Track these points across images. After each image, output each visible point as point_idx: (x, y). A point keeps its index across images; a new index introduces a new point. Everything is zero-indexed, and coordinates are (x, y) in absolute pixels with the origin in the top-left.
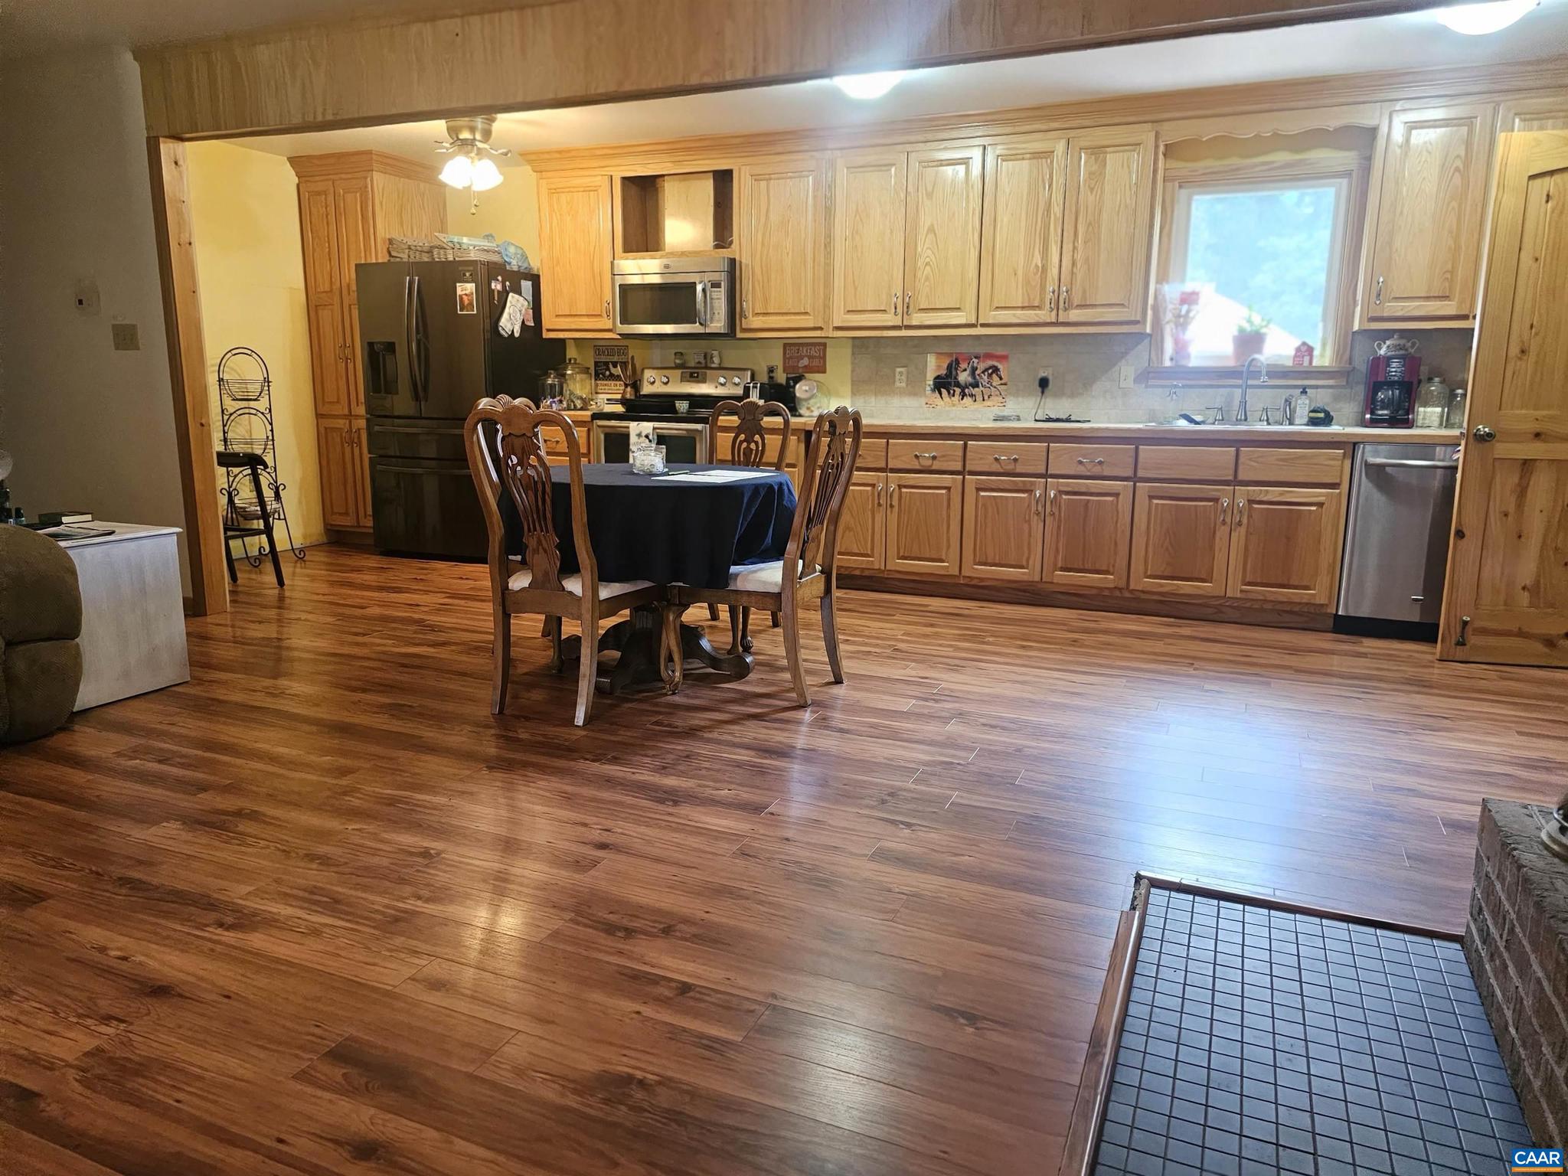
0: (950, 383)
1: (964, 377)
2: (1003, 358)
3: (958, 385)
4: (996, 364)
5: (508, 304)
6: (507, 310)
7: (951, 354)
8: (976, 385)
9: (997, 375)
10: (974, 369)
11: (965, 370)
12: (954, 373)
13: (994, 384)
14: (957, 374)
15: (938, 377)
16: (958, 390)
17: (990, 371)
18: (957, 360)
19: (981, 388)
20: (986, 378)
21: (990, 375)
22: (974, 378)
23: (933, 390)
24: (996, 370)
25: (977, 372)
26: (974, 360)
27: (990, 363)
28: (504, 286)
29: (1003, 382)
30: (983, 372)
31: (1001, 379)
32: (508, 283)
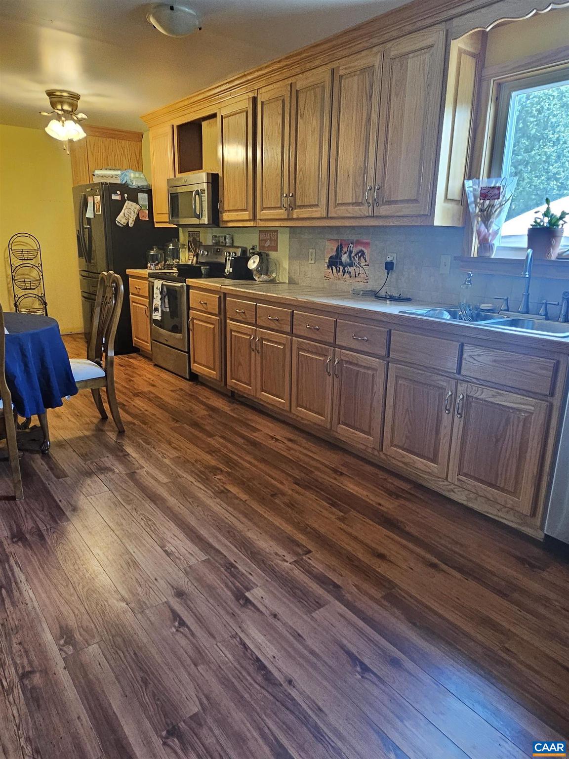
0: (337, 262)
1: (345, 258)
2: (367, 244)
3: (341, 264)
4: (363, 249)
5: (125, 207)
6: (123, 211)
7: (337, 240)
8: (351, 265)
9: (364, 257)
10: (351, 252)
11: (346, 253)
12: (340, 255)
13: (362, 265)
14: (341, 256)
15: (331, 258)
16: (342, 268)
17: (360, 254)
18: (341, 244)
19: (355, 268)
20: (357, 259)
21: (360, 257)
22: (351, 260)
23: (328, 267)
24: (363, 254)
25: (353, 255)
26: (351, 245)
27: (360, 248)
28: (123, 197)
29: (367, 263)
30: (356, 255)
31: (366, 261)
32: (126, 195)
